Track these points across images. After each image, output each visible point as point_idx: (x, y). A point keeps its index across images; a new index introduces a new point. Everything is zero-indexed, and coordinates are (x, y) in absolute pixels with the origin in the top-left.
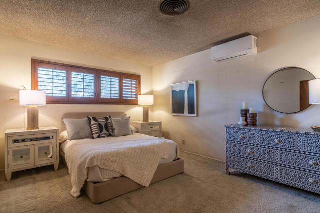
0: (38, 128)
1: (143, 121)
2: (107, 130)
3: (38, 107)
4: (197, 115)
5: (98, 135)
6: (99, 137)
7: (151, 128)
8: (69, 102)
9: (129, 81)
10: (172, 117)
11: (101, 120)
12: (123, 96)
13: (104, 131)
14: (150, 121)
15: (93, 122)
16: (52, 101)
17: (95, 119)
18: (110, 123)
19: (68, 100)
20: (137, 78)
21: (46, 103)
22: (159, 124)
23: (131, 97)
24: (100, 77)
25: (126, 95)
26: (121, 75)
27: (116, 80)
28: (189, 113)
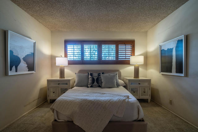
0: (64, 78)
1: (134, 78)
2: (98, 83)
3: (64, 66)
4: (186, 75)
5: (91, 85)
6: (91, 87)
7: (139, 84)
8: (82, 63)
9: (124, 46)
10: (162, 75)
11: (95, 75)
12: (119, 58)
13: (95, 83)
14: (140, 78)
15: (90, 76)
16: (71, 63)
17: (91, 75)
18: (100, 77)
19: (82, 62)
20: (132, 43)
21: (68, 64)
22: (149, 81)
23: (126, 59)
24: (102, 46)
25: (121, 57)
26: (117, 43)
27: (113, 47)
28: (177, 72)
